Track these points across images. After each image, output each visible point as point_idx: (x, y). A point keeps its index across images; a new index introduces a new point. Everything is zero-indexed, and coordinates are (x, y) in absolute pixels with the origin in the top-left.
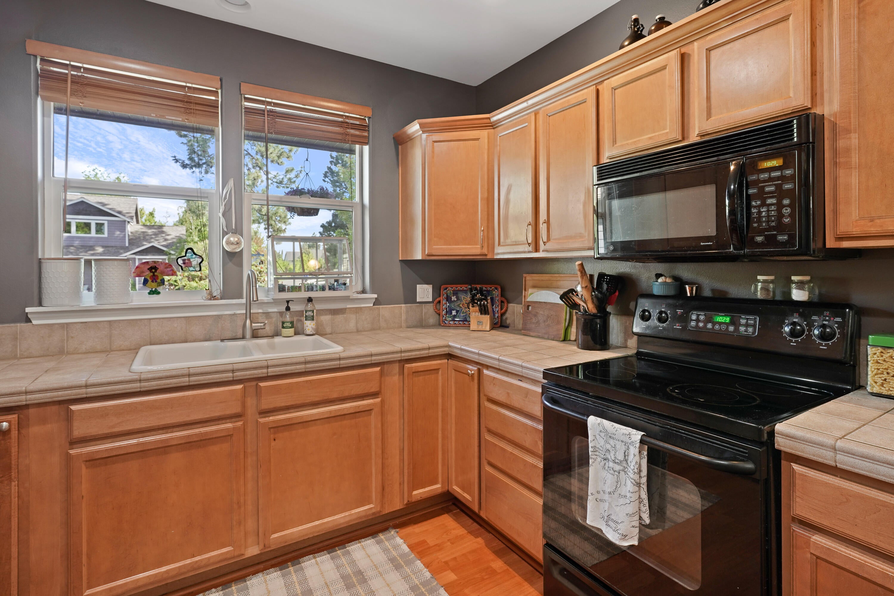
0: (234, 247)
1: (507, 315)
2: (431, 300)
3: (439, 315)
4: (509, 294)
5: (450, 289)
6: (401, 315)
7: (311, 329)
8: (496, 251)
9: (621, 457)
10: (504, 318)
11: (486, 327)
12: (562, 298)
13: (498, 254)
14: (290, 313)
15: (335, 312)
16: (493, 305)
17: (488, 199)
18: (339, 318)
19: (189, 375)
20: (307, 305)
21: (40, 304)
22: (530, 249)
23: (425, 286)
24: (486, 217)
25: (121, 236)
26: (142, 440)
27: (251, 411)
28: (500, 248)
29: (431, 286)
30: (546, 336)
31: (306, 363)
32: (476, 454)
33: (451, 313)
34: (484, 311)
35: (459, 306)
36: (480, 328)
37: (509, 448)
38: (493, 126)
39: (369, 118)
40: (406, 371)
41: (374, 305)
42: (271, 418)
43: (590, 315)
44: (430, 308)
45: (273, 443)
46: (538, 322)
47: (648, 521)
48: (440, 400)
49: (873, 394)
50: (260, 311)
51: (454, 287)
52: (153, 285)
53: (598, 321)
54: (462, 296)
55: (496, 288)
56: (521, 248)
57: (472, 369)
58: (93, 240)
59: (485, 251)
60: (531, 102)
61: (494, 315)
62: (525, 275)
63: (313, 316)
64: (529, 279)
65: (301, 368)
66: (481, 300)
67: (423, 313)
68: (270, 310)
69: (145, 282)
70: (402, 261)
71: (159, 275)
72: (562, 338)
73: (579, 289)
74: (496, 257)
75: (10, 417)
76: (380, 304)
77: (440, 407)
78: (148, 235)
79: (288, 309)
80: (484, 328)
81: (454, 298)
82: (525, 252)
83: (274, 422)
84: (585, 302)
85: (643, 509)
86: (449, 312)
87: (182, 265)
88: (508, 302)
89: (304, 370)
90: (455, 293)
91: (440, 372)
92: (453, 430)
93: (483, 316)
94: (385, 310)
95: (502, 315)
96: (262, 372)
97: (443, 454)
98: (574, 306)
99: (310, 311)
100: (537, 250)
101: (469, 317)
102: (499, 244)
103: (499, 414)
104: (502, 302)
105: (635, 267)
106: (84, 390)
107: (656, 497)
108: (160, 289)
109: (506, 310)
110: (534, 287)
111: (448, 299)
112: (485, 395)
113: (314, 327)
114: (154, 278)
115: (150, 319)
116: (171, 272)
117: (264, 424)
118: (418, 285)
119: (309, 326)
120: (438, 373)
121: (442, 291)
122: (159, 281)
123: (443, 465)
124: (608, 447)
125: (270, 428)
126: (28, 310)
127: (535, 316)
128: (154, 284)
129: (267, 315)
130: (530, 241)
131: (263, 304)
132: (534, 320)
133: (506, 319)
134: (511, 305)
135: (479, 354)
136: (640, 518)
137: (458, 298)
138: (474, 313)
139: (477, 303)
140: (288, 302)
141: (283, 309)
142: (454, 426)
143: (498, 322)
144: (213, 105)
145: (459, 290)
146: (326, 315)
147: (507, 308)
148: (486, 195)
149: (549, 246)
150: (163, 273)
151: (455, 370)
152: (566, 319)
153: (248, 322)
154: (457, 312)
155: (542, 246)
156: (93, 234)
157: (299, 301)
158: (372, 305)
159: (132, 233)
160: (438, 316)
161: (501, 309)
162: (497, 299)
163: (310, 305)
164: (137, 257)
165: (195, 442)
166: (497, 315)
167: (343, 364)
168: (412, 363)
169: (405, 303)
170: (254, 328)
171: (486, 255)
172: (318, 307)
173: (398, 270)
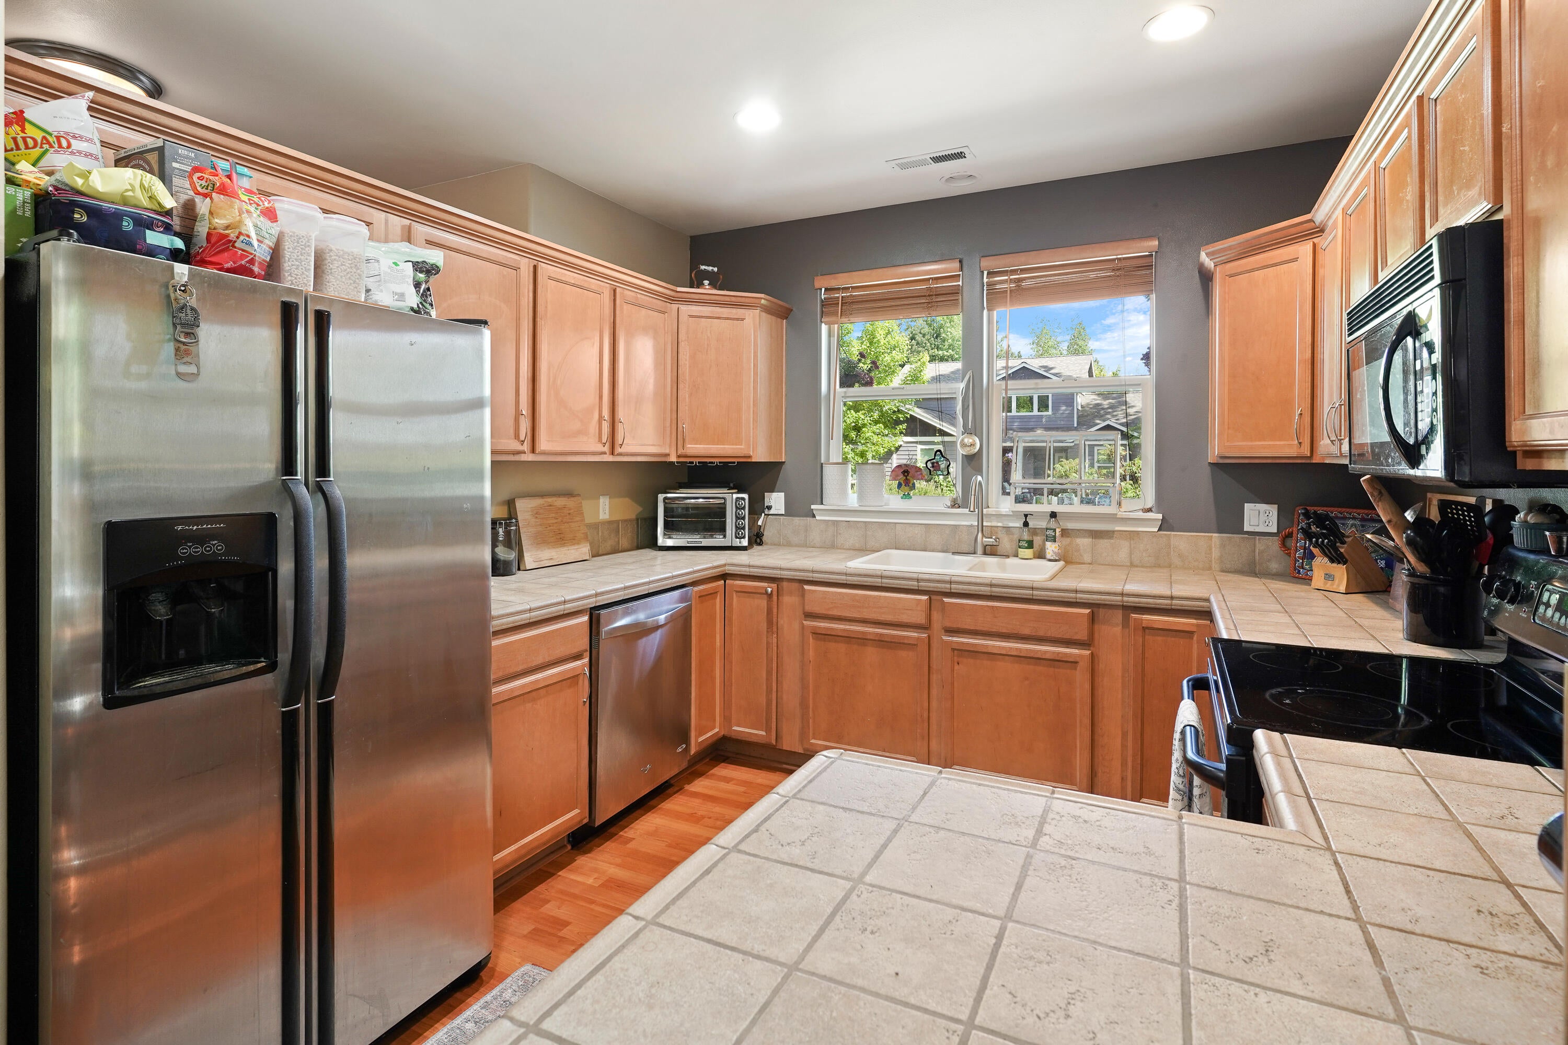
0: (968, 449)
2: (1275, 531)
3: (1290, 558)
6: (1211, 549)
7: (1051, 553)
8: (1320, 450)
11: (1339, 585)
13: (1323, 456)
14: (1029, 530)
15: (1096, 535)
17: (1311, 361)
18: (1104, 543)
19: (882, 577)
20: (1049, 521)
21: (821, 503)
22: (1335, 449)
23: (1263, 507)
24: (1307, 392)
25: (1067, 412)
26: (847, 627)
27: (937, 626)
28: (1323, 444)
29: (1276, 506)
31: (991, 585)
34: (1335, 557)
36: (1328, 586)
38: (1319, 232)
39: (1156, 252)
40: (1132, 623)
41: (1159, 530)
42: (955, 639)
44: (1275, 543)
45: (956, 667)
50: (1000, 524)
52: (905, 489)
56: (1331, 448)
58: (1034, 420)
59: (1305, 450)
63: (1055, 537)
65: (986, 590)
67: (1257, 551)
68: (1011, 525)
69: (900, 486)
70: (1213, 465)
71: (911, 479)
74: (1323, 461)
75: (773, 585)
76: (1171, 529)
78: (1103, 409)
79: (1026, 524)
80: (1334, 588)
83: (957, 643)
87: (932, 469)
89: (989, 594)
93: (1335, 565)
94: (1181, 540)
96: (945, 587)
99: (1051, 529)
100: (1339, 452)
102: (1322, 438)
106: (810, 575)
108: (911, 493)
113: (1056, 550)
114: (907, 482)
115: (896, 523)
116: (920, 477)
117: (947, 642)
118: (1247, 506)
119: (1051, 548)
121: (1296, 516)
122: (911, 485)
125: (953, 650)
126: (813, 507)
128: (907, 488)
129: (1007, 529)
131: (999, 516)
138: (1319, 559)
140: (1026, 516)
141: (1019, 524)
144: (956, 291)
146: (1084, 537)
148: (1307, 354)
150: (914, 477)
153: (980, 535)
156: (1036, 412)
157: (1040, 515)
158: (1156, 530)
159: (1082, 407)
160: (1285, 559)
163: (1052, 522)
165: (886, 641)
167: (1036, 596)
168: (1143, 614)
169: (1220, 531)
170: (985, 544)
171: (1309, 458)
172: (1070, 525)
173: (1204, 477)
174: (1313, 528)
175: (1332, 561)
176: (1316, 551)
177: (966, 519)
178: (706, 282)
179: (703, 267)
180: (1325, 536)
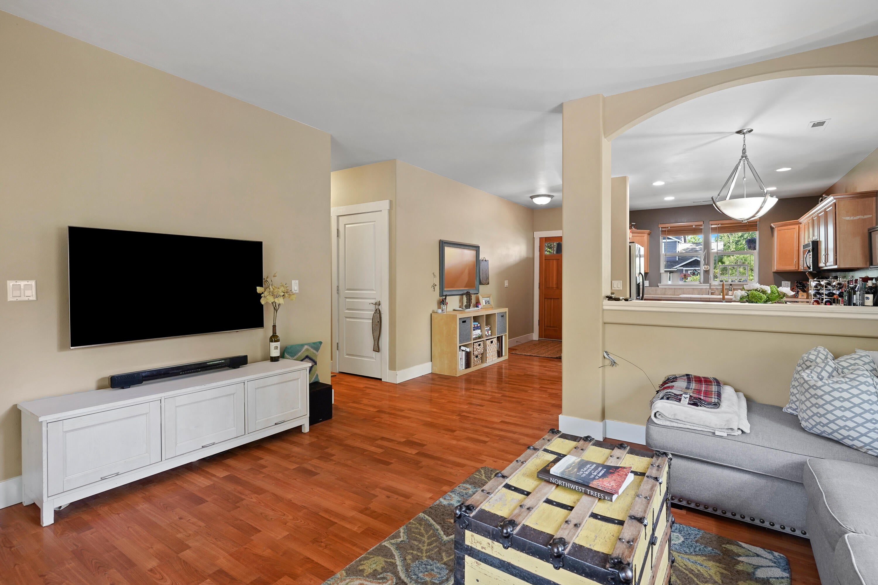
0: (706, 269)
8: (800, 268)
11: (805, 297)
17: (798, 250)
21: (660, 283)
23: (787, 282)
24: (797, 256)
29: (790, 282)
36: (802, 297)
38: (800, 223)
50: (715, 288)
59: (797, 268)
70: (774, 272)
74: (800, 271)
87: (692, 274)
114: (685, 278)
115: (684, 288)
118: (783, 282)
126: (658, 284)
128: (685, 279)
129: (717, 289)
131: (715, 286)
150: (687, 276)
153: (710, 290)
157: (727, 285)
163: (731, 286)
164: (684, 269)
170: (712, 292)
172: (735, 287)
173: (772, 275)
174: (799, 285)
175: (803, 292)
176: (800, 290)
177: (706, 286)
178: (633, 227)
179: (632, 223)
180: (801, 287)
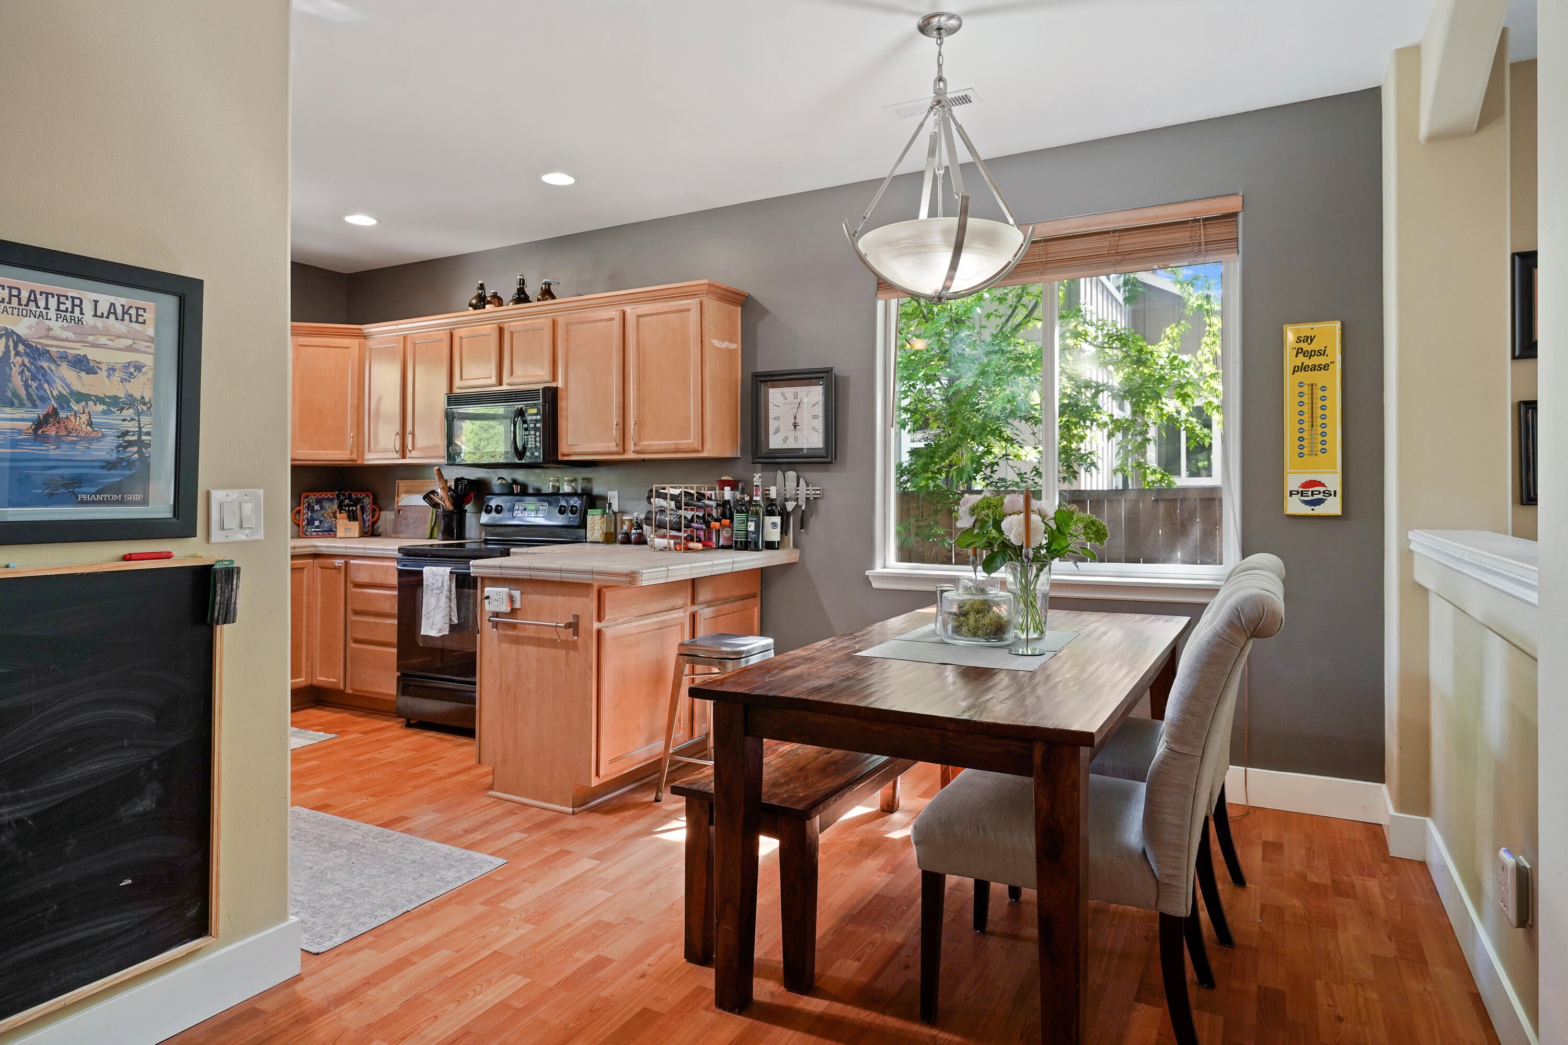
1: (379, 523)
3: (299, 526)
4: (382, 502)
5: (313, 497)
8: (366, 457)
9: (440, 585)
10: (376, 526)
11: (354, 533)
12: (424, 498)
13: (368, 460)
16: (363, 514)
17: (358, 406)
22: (398, 456)
24: (356, 424)
28: (370, 454)
30: (414, 536)
32: (342, 637)
33: (314, 524)
34: (352, 517)
35: (323, 515)
36: (348, 535)
37: (372, 620)
38: (365, 337)
43: (448, 511)
46: (407, 525)
47: (456, 622)
48: (305, 598)
49: (591, 542)
51: (318, 495)
53: (455, 516)
54: (327, 505)
55: (367, 496)
56: (390, 455)
57: (339, 562)
59: (354, 457)
60: (400, 327)
61: (364, 524)
62: (397, 481)
64: (402, 484)
66: (349, 506)
72: (428, 536)
73: (439, 491)
74: (366, 463)
77: (305, 605)
80: (352, 535)
81: (317, 507)
82: (393, 459)
84: (443, 502)
85: (453, 614)
86: (310, 522)
88: (381, 510)
90: (319, 502)
91: (305, 571)
92: (319, 625)
93: (352, 522)
95: (374, 523)
97: (307, 649)
98: (435, 505)
100: (404, 457)
101: (336, 528)
102: (369, 450)
103: (364, 593)
104: (374, 510)
105: (488, 473)
107: (463, 611)
109: (378, 518)
110: (407, 492)
111: (310, 508)
112: (352, 582)
120: (303, 572)
121: (302, 498)
123: (307, 659)
124: (434, 581)
127: (405, 519)
130: (397, 449)
132: (404, 523)
133: (378, 527)
134: (383, 513)
135: (346, 548)
136: (451, 620)
137: (322, 508)
138: (341, 521)
139: (345, 510)
142: (319, 621)
143: (368, 531)
145: (323, 499)
147: (379, 516)
148: (356, 402)
149: (414, 454)
151: (321, 568)
152: (432, 519)
154: (321, 522)
155: (408, 455)
160: (296, 527)
161: (373, 517)
162: (368, 508)
166: (367, 524)
171: (356, 461)
